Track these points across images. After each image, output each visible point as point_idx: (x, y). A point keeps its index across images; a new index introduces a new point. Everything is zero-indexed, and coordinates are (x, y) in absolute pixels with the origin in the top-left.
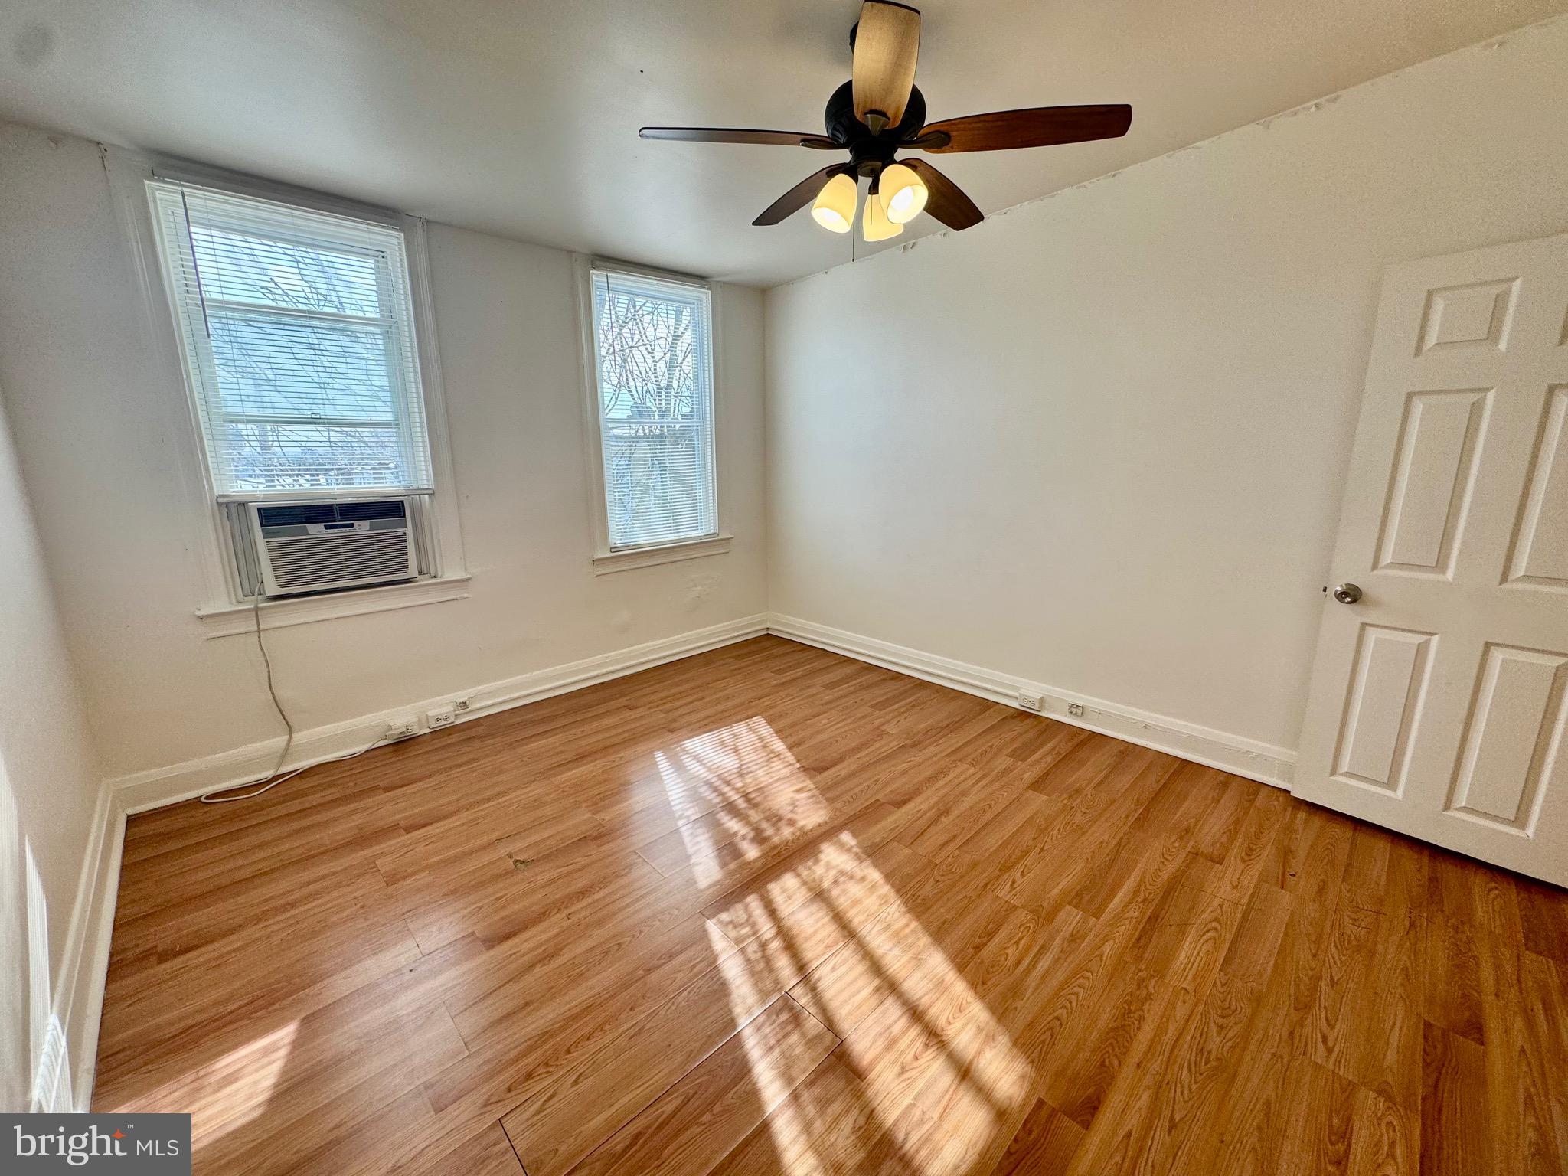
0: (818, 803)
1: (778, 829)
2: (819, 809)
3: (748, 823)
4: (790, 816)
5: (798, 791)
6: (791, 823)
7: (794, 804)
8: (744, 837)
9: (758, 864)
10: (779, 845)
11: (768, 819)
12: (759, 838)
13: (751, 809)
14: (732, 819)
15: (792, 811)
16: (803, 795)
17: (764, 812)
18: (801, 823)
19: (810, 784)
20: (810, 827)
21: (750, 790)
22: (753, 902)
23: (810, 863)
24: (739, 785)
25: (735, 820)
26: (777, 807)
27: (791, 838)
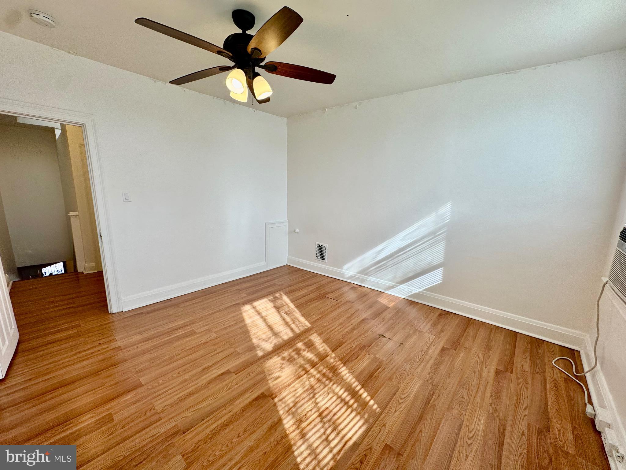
0: (269, 370)
1: (289, 355)
2: (269, 366)
3: (303, 357)
4: (284, 362)
5: (278, 377)
6: (283, 359)
7: (282, 368)
8: (304, 350)
9: (297, 341)
10: (289, 349)
11: (294, 359)
12: (298, 351)
13: (303, 364)
14: (311, 358)
15: (283, 364)
16: (276, 375)
17: (297, 363)
18: (279, 358)
19: (271, 384)
20: (276, 357)
21: (305, 376)
22: (298, 331)
23: (277, 343)
24: (312, 379)
25: (309, 358)
26: (290, 366)
27: (284, 351)
